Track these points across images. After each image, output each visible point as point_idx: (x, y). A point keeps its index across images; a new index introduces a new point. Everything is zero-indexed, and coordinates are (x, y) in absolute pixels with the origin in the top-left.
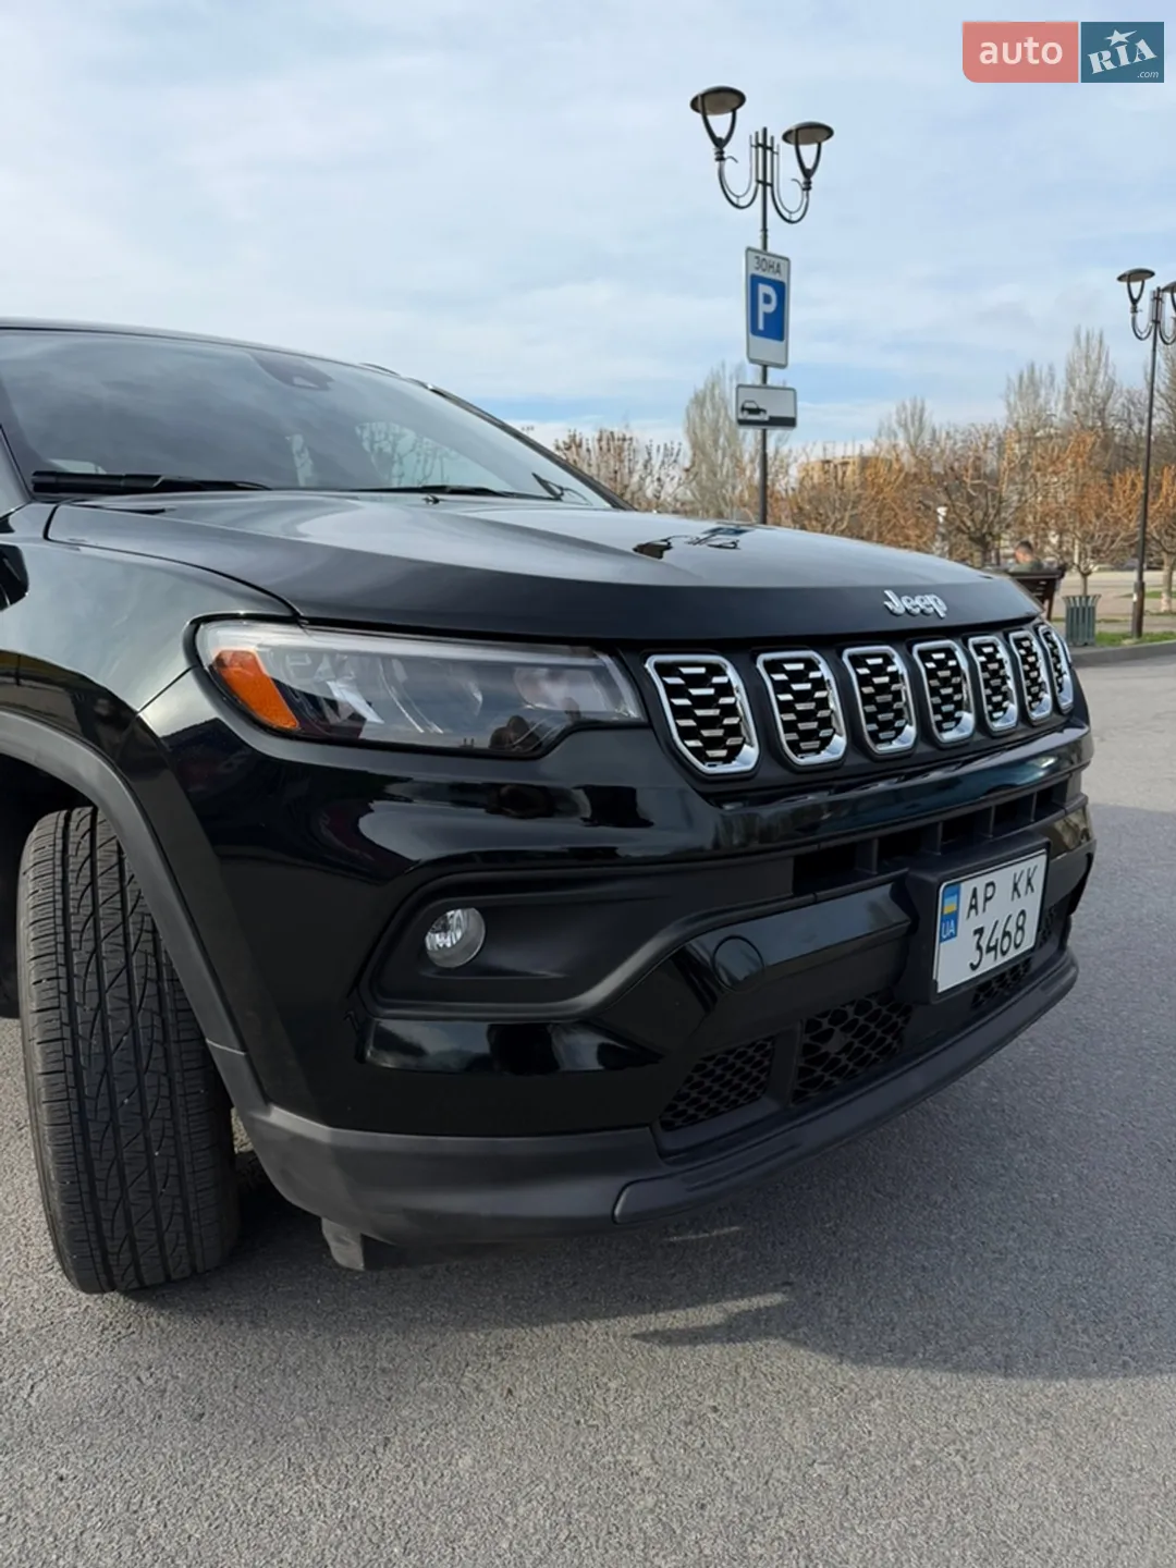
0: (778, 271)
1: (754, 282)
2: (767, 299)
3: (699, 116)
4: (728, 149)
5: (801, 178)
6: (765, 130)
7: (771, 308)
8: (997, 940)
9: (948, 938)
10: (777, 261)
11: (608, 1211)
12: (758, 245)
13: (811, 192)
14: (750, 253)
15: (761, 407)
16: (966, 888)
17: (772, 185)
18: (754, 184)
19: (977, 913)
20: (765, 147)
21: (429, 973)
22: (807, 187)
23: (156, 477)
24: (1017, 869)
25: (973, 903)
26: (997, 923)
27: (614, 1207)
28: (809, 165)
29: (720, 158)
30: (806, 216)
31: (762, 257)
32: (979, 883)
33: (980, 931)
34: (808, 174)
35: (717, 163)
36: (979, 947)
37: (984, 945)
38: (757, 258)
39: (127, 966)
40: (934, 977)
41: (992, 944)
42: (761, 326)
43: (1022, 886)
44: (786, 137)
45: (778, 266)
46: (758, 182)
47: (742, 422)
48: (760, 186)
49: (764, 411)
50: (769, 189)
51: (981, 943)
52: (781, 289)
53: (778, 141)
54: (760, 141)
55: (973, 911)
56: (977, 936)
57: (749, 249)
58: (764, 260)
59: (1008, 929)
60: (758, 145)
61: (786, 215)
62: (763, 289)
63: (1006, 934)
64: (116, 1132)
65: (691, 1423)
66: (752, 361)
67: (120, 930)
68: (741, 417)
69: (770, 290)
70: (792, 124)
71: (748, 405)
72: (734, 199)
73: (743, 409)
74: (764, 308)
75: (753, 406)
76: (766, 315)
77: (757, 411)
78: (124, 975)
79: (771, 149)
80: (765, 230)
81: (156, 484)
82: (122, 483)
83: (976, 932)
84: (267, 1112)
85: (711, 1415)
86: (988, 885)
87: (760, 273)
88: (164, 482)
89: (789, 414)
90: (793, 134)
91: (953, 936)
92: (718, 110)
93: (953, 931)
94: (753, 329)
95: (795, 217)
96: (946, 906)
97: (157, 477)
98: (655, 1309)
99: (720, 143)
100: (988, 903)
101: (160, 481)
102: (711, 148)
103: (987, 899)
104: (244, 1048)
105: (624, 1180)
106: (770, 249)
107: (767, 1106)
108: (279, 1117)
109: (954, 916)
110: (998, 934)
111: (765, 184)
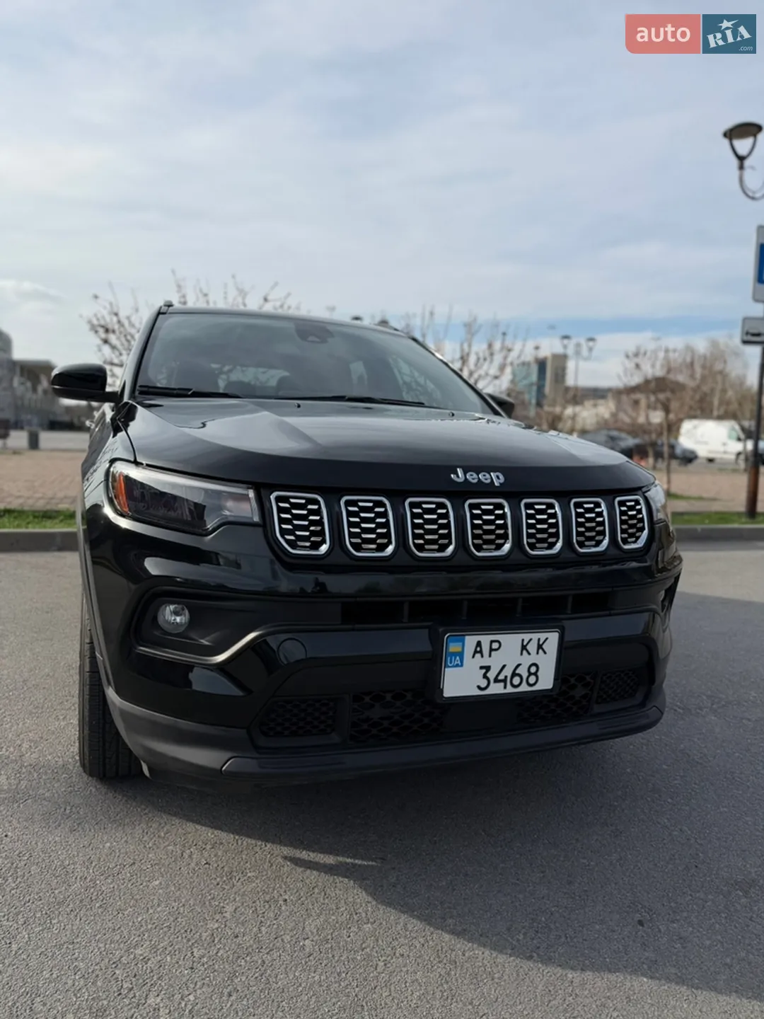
8: (506, 677)
9: (453, 666)
11: (219, 767)
16: (471, 641)
19: (482, 656)
21: (157, 633)
23: (190, 390)
24: (526, 637)
25: (478, 649)
26: (504, 666)
27: (222, 767)
32: (485, 639)
33: (488, 668)
36: (485, 676)
37: (492, 675)
40: (441, 687)
41: (501, 677)
43: (532, 647)
51: (488, 675)
55: (478, 655)
56: (484, 671)
59: (517, 672)
63: (514, 674)
65: (268, 902)
68: (745, 338)
81: (190, 393)
82: (175, 392)
83: (482, 668)
85: (281, 902)
86: (492, 642)
88: (194, 392)
91: (457, 666)
93: (459, 662)
96: (454, 647)
100: (493, 653)
101: (192, 391)
103: (491, 650)
104: (102, 656)
105: (229, 755)
107: (335, 738)
109: (461, 654)
110: (508, 672)
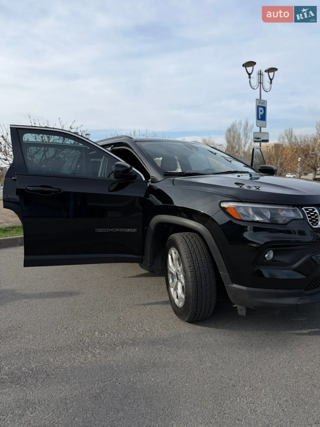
0: (264, 104)
1: (258, 107)
2: (261, 111)
3: (244, 68)
4: (251, 76)
5: (269, 81)
6: (260, 71)
7: (262, 113)
10: (263, 101)
12: (259, 98)
13: (272, 84)
14: (257, 100)
15: (260, 137)
17: (262, 83)
18: (258, 83)
20: (260, 74)
21: (265, 261)
22: (271, 83)
27: (298, 303)
28: (271, 78)
29: (250, 78)
30: (271, 90)
31: (260, 101)
34: (271, 80)
35: (249, 79)
38: (259, 101)
39: (202, 260)
42: (260, 118)
44: (266, 71)
45: (264, 103)
46: (259, 83)
47: (255, 141)
48: (259, 84)
49: (261, 138)
50: (261, 84)
52: (265, 108)
53: (264, 73)
54: (259, 73)
57: (257, 99)
58: (260, 102)
60: (259, 74)
61: (266, 90)
62: (260, 109)
64: (202, 288)
66: (257, 126)
67: (199, 253)
68: (255, 140)
69: (262, 109)
70: (267, 68)
71: (256, 137)
72: (253, 87)
73: (255, 138)
74: (260, 113)
75: (258, 137)
76: (261, 115)
77: (259, 138)
78: (201, 261)
79: (262, 75)
80: (260, 94)
84: (232, 285)
87: (259, 105)
89: (267, 139)
90: (268, 71)
92: (249, 66)
94: (258, 119)
95: (268, 91)
97: (184, 173)
98: (292, 330)
99: (249, 74)
101: (185, 173)
102: (247, 75)
104: (228, 274)
105: (300, 297)
106: (262, 98)
108: (235, 286)
111: (260, 83)
